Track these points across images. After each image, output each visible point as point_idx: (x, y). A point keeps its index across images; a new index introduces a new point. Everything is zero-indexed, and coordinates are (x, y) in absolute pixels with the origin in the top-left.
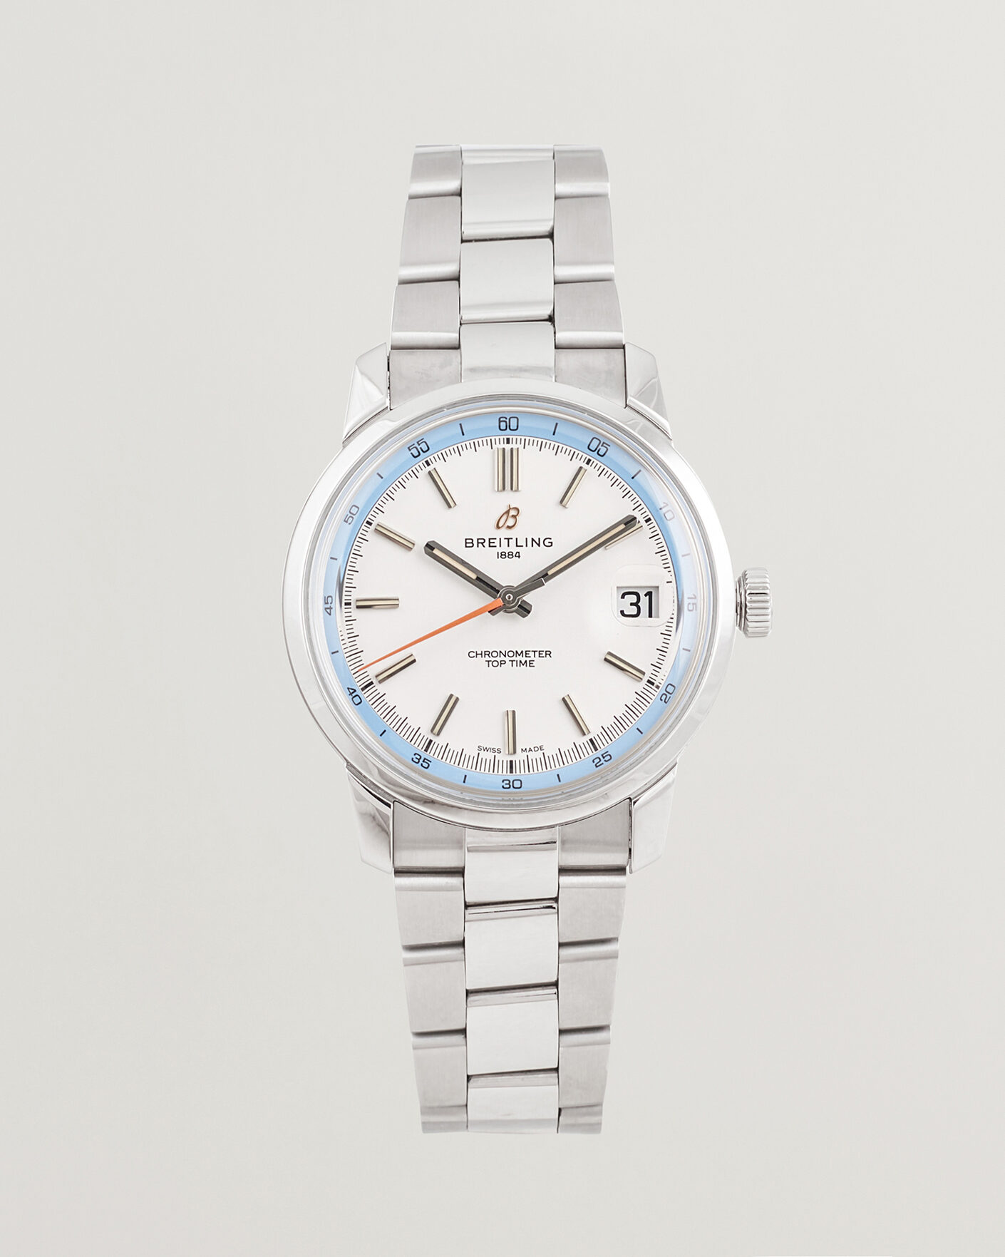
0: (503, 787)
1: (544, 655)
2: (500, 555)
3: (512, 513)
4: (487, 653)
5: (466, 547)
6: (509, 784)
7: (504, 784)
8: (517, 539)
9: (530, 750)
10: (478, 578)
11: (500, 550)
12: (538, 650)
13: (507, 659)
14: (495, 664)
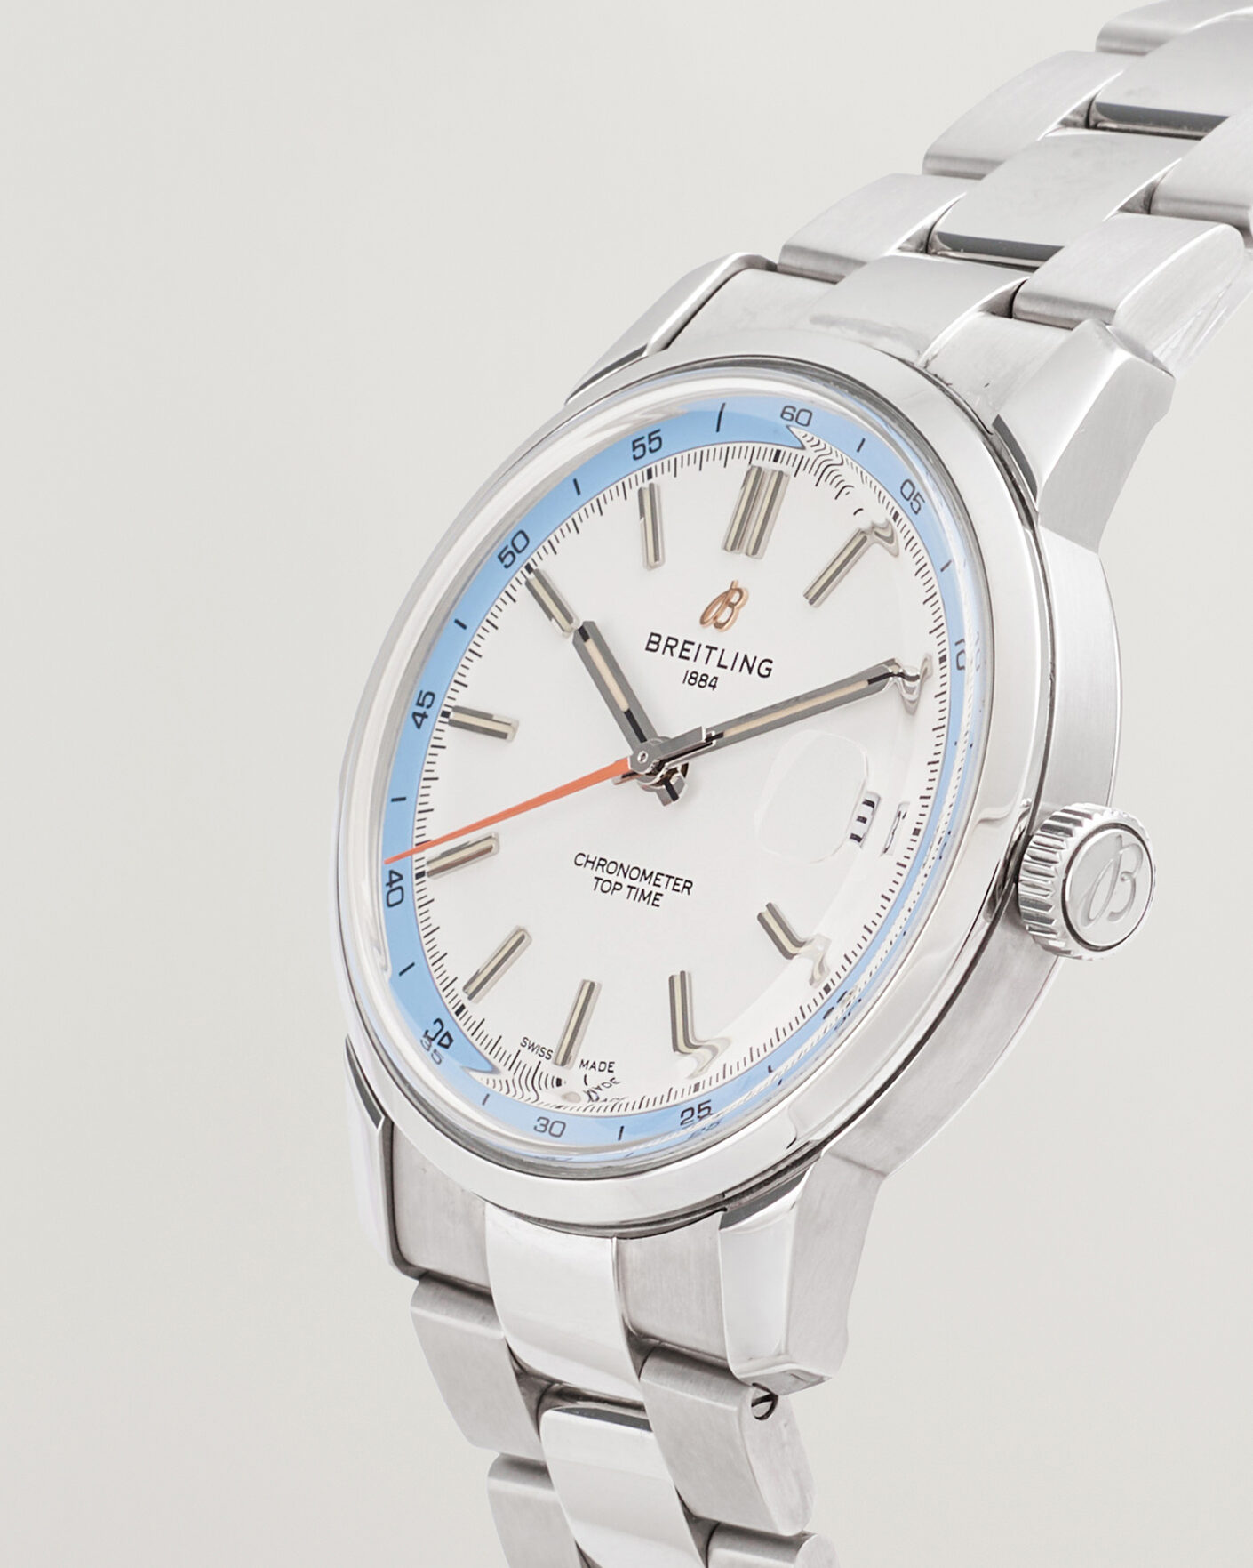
0: (535, 1128)
1: (680, 888)
2: (689, 676)
3: (731, 598)
4: (602, 863)
5: (647, 649)
6: (545, 1126)
7: (538, 1124)
8: (723, 651)
9: (593, 1067)
10: (628, 714)
11: (691, 666)
12: (676, 876)
13: (626, 882)
14: (606, 887)
